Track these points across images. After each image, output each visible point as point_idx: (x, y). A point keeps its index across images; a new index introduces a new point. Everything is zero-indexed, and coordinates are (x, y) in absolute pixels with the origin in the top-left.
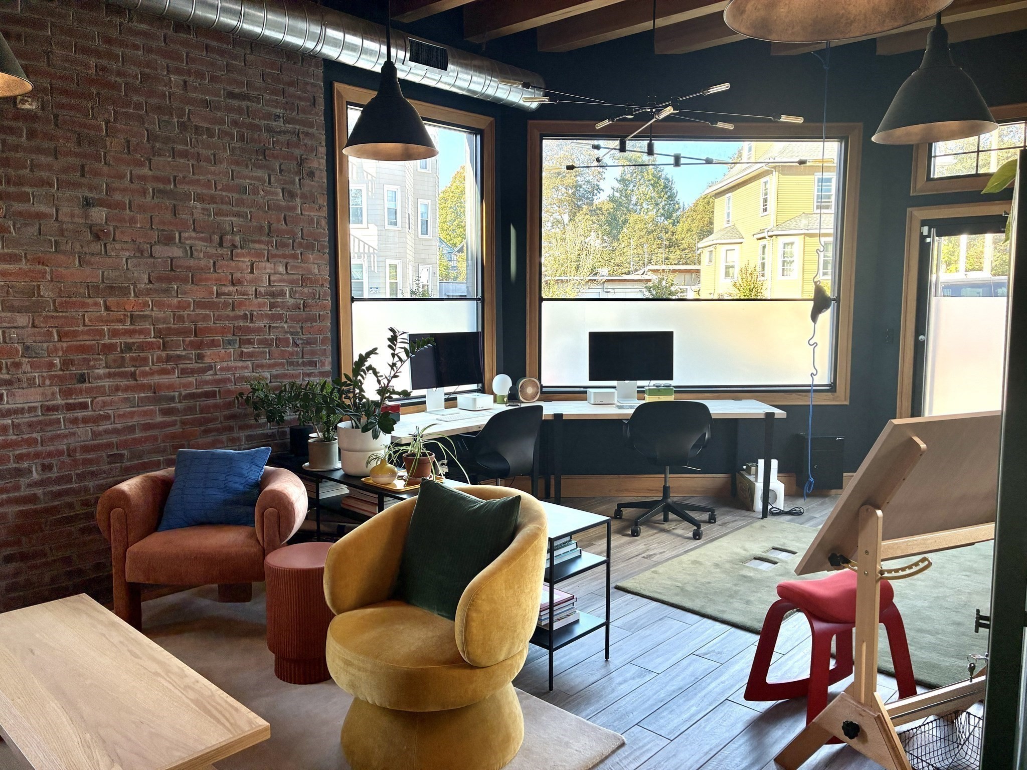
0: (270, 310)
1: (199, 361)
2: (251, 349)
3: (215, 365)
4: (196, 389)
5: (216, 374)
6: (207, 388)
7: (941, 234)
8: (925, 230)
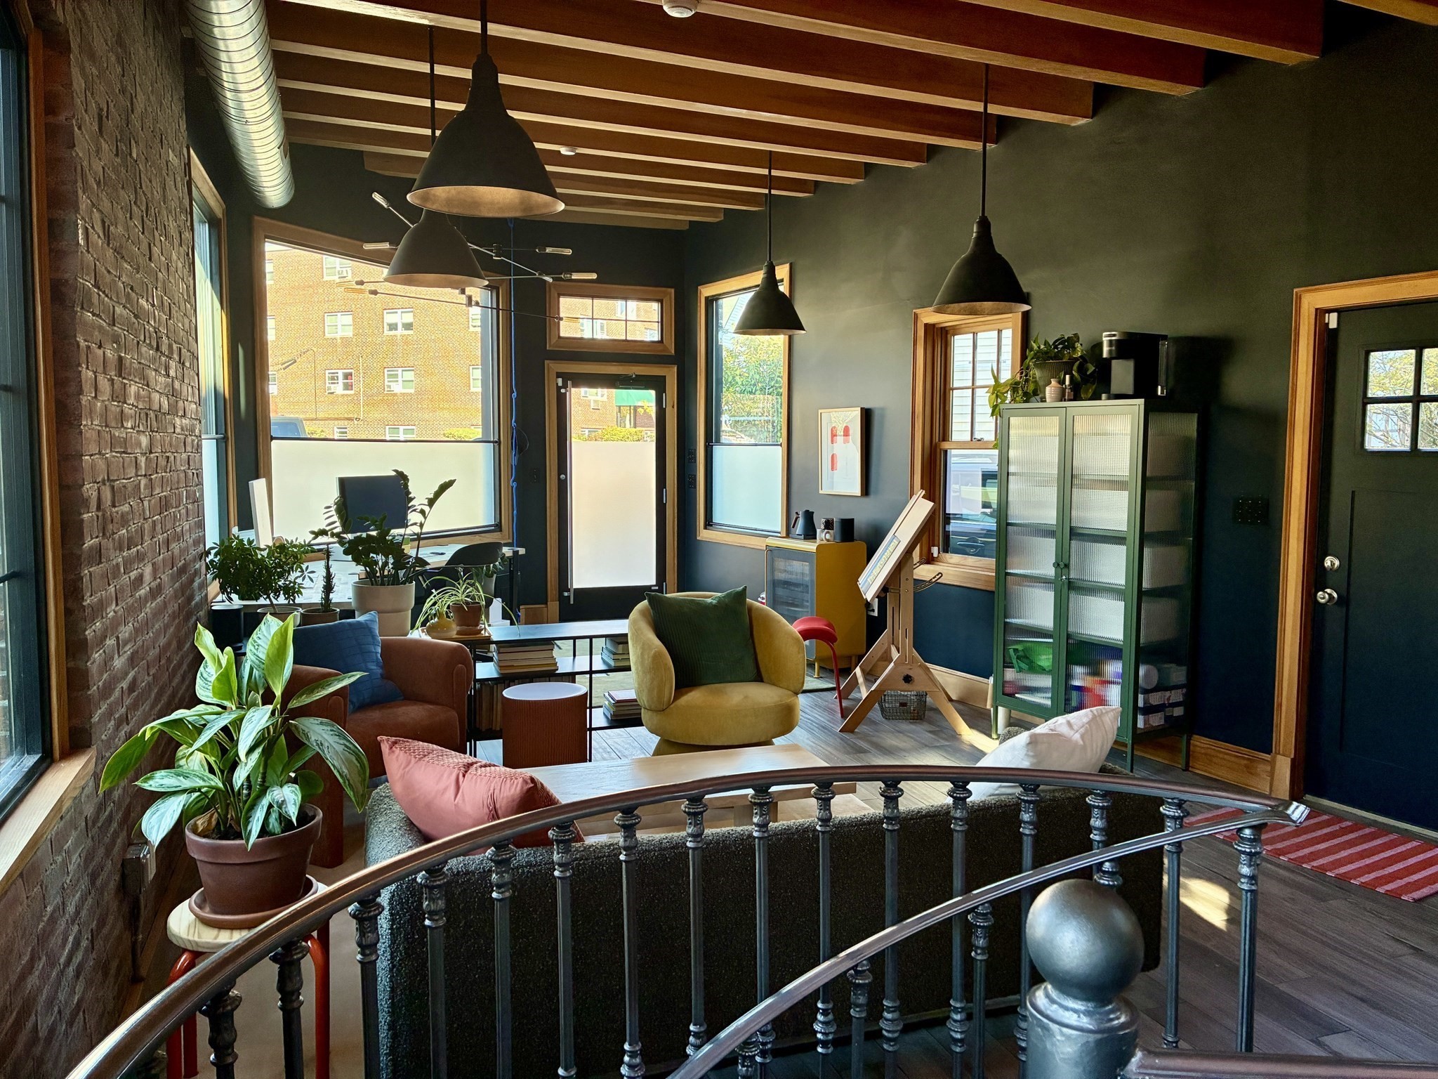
7: (575, 385)
8: (560, 382)
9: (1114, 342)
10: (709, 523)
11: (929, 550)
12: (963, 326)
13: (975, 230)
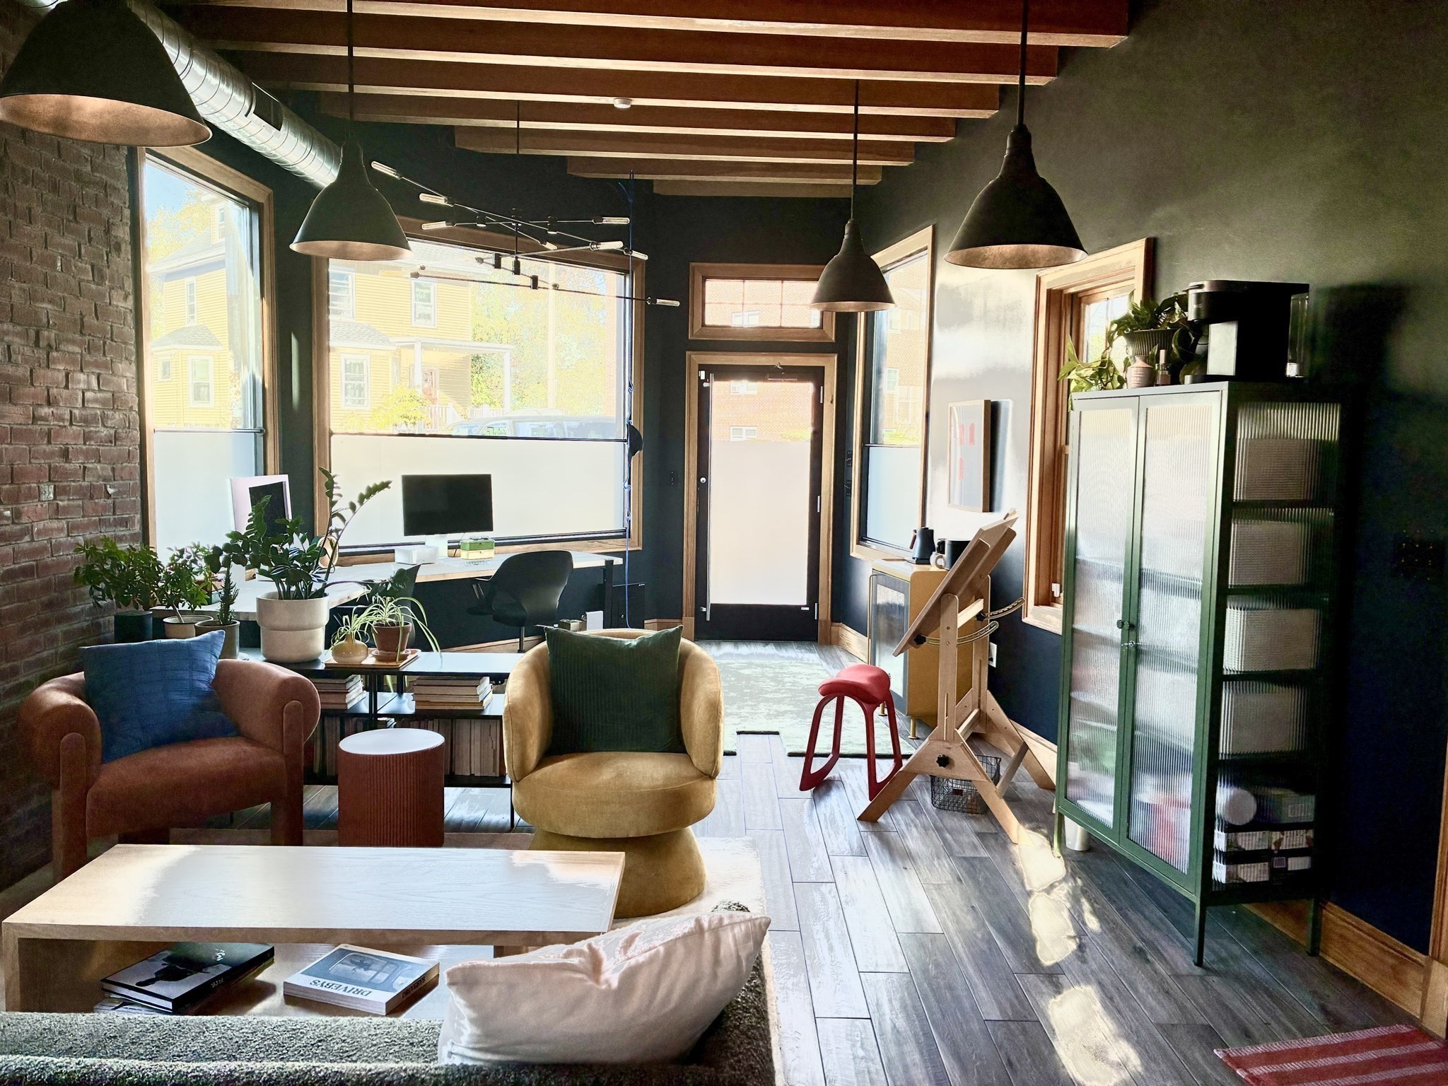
0: (85, 444)
1: (16, 521)
2: (66, 503)
3: (32, 527)
4: (14, 563)
5: (32, 540)
6: (25, 563)
7: (717, 378)
8: (703, 375)
9: (1203, 298)
10: (863, 537)
11: (1050, 587)
12: (1096, 291)
13: (1008, 146)
